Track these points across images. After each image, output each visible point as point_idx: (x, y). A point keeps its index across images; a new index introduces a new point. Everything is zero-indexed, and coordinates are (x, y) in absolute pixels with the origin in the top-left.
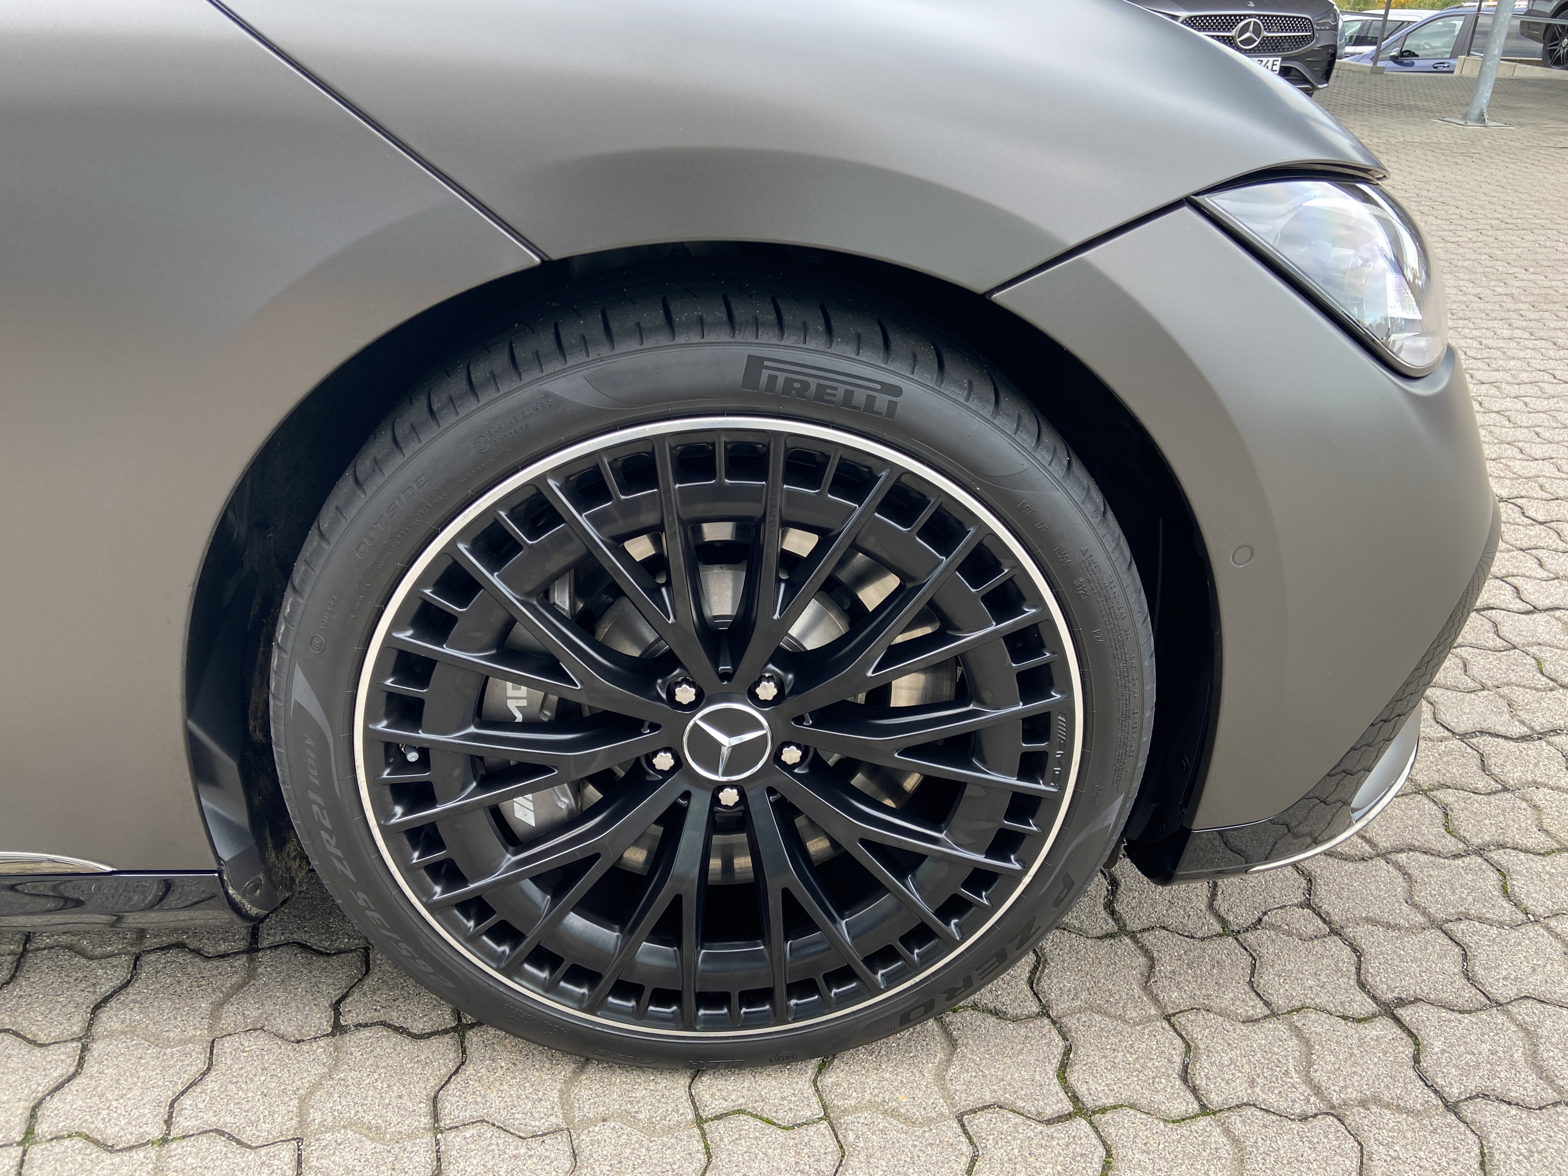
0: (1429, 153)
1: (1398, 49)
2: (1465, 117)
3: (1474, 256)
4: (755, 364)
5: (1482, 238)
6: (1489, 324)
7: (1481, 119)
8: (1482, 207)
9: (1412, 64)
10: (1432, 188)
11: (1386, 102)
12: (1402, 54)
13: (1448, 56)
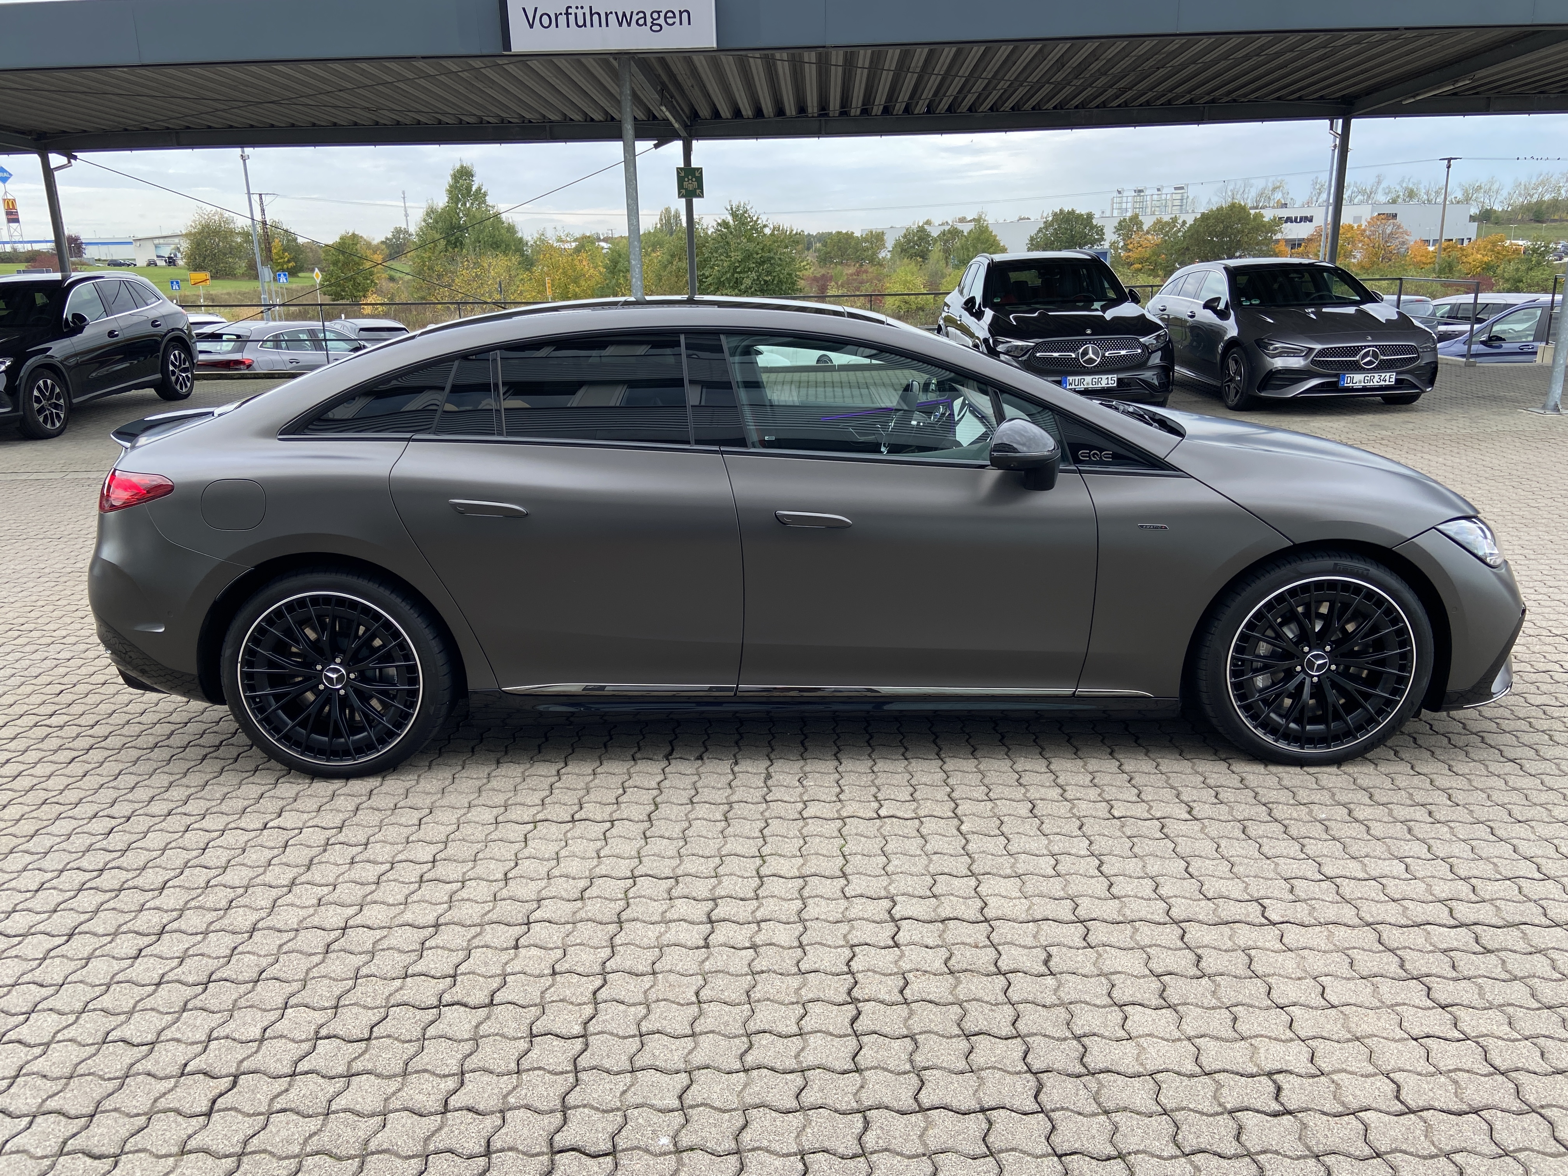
0: (1517, 440)
1: (1486, 335)
2: (1544, 407)
3: (1550, 516)
4: (1336, 564)
5: (1554, 503)
6: (1557, 557)
7: (1556, 409)
8: (1555, 482)
9: (1501, 347)
10: (1520, 468)
11: (1480, 394)
12: (1490, 339)
13: (1531, 339)
